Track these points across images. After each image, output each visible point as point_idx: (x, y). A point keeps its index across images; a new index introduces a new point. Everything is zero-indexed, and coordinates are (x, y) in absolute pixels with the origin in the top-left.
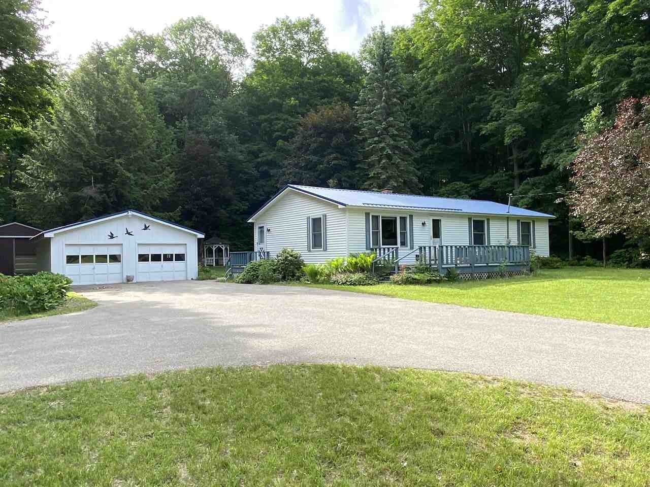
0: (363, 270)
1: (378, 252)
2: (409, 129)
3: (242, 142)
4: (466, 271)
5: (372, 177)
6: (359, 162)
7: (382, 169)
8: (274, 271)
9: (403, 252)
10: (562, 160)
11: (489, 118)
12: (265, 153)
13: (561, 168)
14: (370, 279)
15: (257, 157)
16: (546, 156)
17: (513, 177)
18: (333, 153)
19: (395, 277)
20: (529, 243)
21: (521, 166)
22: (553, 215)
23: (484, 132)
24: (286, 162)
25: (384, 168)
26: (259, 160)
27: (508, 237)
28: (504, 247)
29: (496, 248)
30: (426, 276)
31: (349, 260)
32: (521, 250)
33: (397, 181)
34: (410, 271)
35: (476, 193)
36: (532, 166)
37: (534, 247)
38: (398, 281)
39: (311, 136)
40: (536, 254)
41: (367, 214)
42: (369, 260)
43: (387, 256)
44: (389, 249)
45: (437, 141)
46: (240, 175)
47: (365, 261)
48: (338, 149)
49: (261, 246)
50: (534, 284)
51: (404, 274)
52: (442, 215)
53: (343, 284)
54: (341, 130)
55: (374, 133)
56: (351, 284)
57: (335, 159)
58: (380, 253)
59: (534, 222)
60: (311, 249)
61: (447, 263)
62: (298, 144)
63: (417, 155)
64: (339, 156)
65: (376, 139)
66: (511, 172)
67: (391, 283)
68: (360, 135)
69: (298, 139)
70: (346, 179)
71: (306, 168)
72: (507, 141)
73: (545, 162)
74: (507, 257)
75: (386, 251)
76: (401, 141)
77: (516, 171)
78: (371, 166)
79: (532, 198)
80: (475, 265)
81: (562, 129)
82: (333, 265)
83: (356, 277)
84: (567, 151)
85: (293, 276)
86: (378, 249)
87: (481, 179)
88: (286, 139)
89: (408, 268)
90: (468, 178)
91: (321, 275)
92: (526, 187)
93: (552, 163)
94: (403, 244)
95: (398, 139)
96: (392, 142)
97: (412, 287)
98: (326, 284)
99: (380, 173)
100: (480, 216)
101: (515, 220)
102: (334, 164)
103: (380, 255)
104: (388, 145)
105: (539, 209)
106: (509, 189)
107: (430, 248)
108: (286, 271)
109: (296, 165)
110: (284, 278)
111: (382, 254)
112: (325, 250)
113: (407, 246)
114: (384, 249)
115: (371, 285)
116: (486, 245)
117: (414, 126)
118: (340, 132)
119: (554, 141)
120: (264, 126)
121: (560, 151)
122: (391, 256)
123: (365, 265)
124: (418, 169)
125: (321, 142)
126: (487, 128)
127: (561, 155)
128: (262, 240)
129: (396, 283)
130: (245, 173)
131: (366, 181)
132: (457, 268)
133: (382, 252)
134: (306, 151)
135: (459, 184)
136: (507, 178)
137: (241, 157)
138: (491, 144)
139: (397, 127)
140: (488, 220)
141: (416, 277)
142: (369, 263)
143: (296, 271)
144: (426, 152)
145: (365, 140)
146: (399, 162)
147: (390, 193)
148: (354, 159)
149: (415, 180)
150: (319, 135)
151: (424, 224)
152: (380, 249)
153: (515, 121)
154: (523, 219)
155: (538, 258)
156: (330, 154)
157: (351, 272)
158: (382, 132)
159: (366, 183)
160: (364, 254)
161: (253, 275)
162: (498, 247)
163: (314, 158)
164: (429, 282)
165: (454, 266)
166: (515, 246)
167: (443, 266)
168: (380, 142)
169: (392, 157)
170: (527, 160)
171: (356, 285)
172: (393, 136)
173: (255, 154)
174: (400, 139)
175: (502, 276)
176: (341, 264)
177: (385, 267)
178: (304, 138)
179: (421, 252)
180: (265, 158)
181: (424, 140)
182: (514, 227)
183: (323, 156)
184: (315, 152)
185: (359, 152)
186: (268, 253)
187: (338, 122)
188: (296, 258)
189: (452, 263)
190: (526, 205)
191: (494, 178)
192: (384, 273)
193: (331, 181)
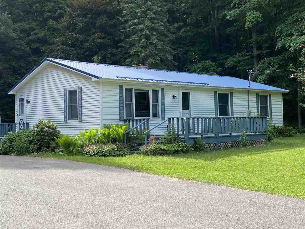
0: (114, 141)
1: (131, 123)
2: (165, 13)
3: (15, 21)
4: (211, 141)
5: (133, 55)
6: (121, 41)
7: (141, 48)
8: (31, 141)
9: (153, 122)
10: (293, 43)
11: (232, 5)
12: (36, 32)
13: (292, 49)
14: (121, 149)
15: (29, 35)
16: (279, 39)
17: (253, 57)
18: (97, 32)
19: (144, 148)
20: (266, 114)
21: (259, 48)
22: (286, 89)
23: (228, 17)
24: (55, 40)
25: (143, 47)
26: (31, 37)
27: (249, 109)
28: (245, 118)
29: (239, 119)
30: (174, 147)
31: (102, 131)
32: (261, 121)
33: (154, 59)
34: (159, 142)
35: (222, 71)
36: (268, 48)
37: (271, 118)
38: (147, 152)
39: (77, 16)
40: (273, 124)
41: (121, 87)
42: (121, 131)
43: (139, 127)
44: (140, 120)
45: (189, 25)
46: (13, 50)
47: (117, 132)
48: (102, 29)
49: (21, 117)
50: (273, 153)
51: (153, 145)
52: (191, 89)
53: (94, 155)
54: (105, 12)
55: (134, 16)
56: (102, 156)
57: (99, 37)
58: (133, 124)
59: (270, 95)
60: (68, 121)
61: (194, 134)
62: (66, 24)
63: (173, 37)
64: (103, 35)
65: (136, 21)
66: (251, 53)
67: (140, 153)
68: (123, 17)
69: (66, 18)
70: (109, 56)
71: (73, 45)
72: (248, 25)
73: (279, 44)
74: (248, 127)
75: (138, 123)
76: (158, 23)
77: (255, 53)
78: (132, 44)
79: (268, 75)
80: (220, 135)
81: (292, 16)
82: (85, 137)
83: (107, 148)
84: (297, 35)
85: (48, 147)
86: (131, 121)
87: (226, 59)
88: (56, 19)
89: (157, 139)
90: (215, 58)
91: (75, 145)
92: (264, 65)
93: (284, 45)
94: (155, 115)
95: (155, 21)
96: (150, 24)
97: (160, 158)
98: (79, 155)
99: (140, 51)
100: (225, 90)
101: (254, 94)
102: (98, 43)
103: (133, 126)
104: (147, 27)
105: (275, 84)
106: (250, 67)
107: (178, 119)
108: (42, 142)
109: (64, 43)
110: (39, 149)
111: (135, 125)
112: (81, 121)
113: (159, 118)
114: (137, 120)
115: (122, 156)
116: (230, 116)
117: (170, 12)
118: (104, 13)
119: (286, 27)
120: (36, 7)
121: (292, 35)
122: (143, 127)
123: (117, 136)
124: (174, 49)
125: (87, 22)
126: (230, 14)
127: (292, 39)
128: (22, 112)
129: (146, 154)
130: (18, 49)
131: (127, 59)
132: (203, 138)
133: (135, 123)
134: (74, 30)
135: (208, 63)
136: (248, 57)
137: (13, 35)
138: (234, 28)
139: (154, 11)
140: (232, 93)
141: (165, 147)
142: (121, 134)
143: (51, 142)
144: (180, 34)
145: (126, 21)
146: (156, 42)
147: (146, 68)
148: (118, 38)
149: (170, 58)
150: (85, 16)
151: (174, 97)
152: (133, 121)
153: (254, 9)
154: (261, 92)
155: (274, 127)
156: (94, 33)
157: (103, 143)
158: (141, 15)
159: (127, 60)
160: (117, 125)
161: (9, 146)
162: (240, 118)
163: (81, 37)
164: (176, 153)
165: (200, 136)
166: (255, 118)
167: (190, 136)
168: (140, 24)
169: (150, 37)
170: (264, 42)
171: (108, 156)
172: (151, 19)
173: (28, 32)
174: (157, 22)
175: (244, 145)
176: (95, 136)
177: (136, 138)
178: (72, 18)
179: (170, 122)
180: (36, 36)
181: (178, 24)
182: (253, 100)
183: (90, 35)
184: (81, 31)
185: (121, 32)
186: (28, 124)
187: (102, 5)
188: (52, 129)
189: (198, 134)
190: (264, 81)
191: (238, 58)
192: (136, 143)
193: (95, 57)
